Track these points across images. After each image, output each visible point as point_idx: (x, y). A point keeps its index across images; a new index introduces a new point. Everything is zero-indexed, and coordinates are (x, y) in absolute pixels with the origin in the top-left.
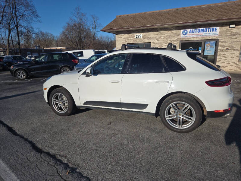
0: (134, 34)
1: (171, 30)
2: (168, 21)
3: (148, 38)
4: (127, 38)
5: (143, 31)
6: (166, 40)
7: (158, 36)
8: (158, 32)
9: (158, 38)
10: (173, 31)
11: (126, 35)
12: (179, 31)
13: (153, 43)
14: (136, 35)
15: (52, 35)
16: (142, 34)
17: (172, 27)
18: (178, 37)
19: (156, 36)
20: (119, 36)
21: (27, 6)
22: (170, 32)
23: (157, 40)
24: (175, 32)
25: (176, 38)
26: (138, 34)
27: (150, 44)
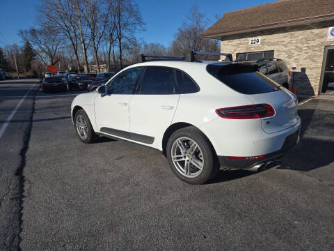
0: (248, 38)
1: (310, 28)
2: (303, 14)
3: (270, 44)
4: (238, 46)
5: (262, 33)
6: (299, 45)
7: (287, 40)
8: (286, 34)
9: (286, 43)
10: (313, 31)
11: (236, 42)
12: (325, 29)
13: (278, 51)
14: (250, 39)
15: (162, 46)
16: (260, 38)
17: (312, 24)
18: (323, 40)
19: (284, 39)
20: (226, 42)
21: (131, 12)
22: (308, 31)
23: (285, 46)
24: (316, 31)
25: (318, 41)
26: (253, 39)
27: (273, 54)
